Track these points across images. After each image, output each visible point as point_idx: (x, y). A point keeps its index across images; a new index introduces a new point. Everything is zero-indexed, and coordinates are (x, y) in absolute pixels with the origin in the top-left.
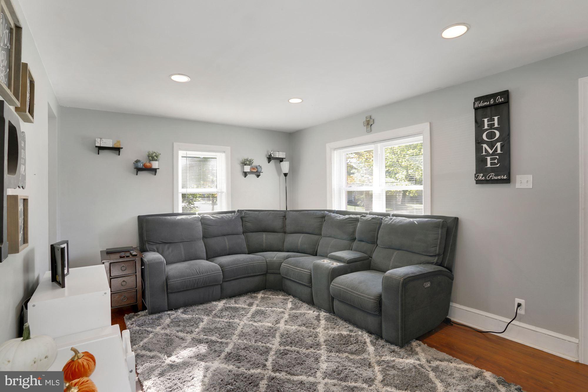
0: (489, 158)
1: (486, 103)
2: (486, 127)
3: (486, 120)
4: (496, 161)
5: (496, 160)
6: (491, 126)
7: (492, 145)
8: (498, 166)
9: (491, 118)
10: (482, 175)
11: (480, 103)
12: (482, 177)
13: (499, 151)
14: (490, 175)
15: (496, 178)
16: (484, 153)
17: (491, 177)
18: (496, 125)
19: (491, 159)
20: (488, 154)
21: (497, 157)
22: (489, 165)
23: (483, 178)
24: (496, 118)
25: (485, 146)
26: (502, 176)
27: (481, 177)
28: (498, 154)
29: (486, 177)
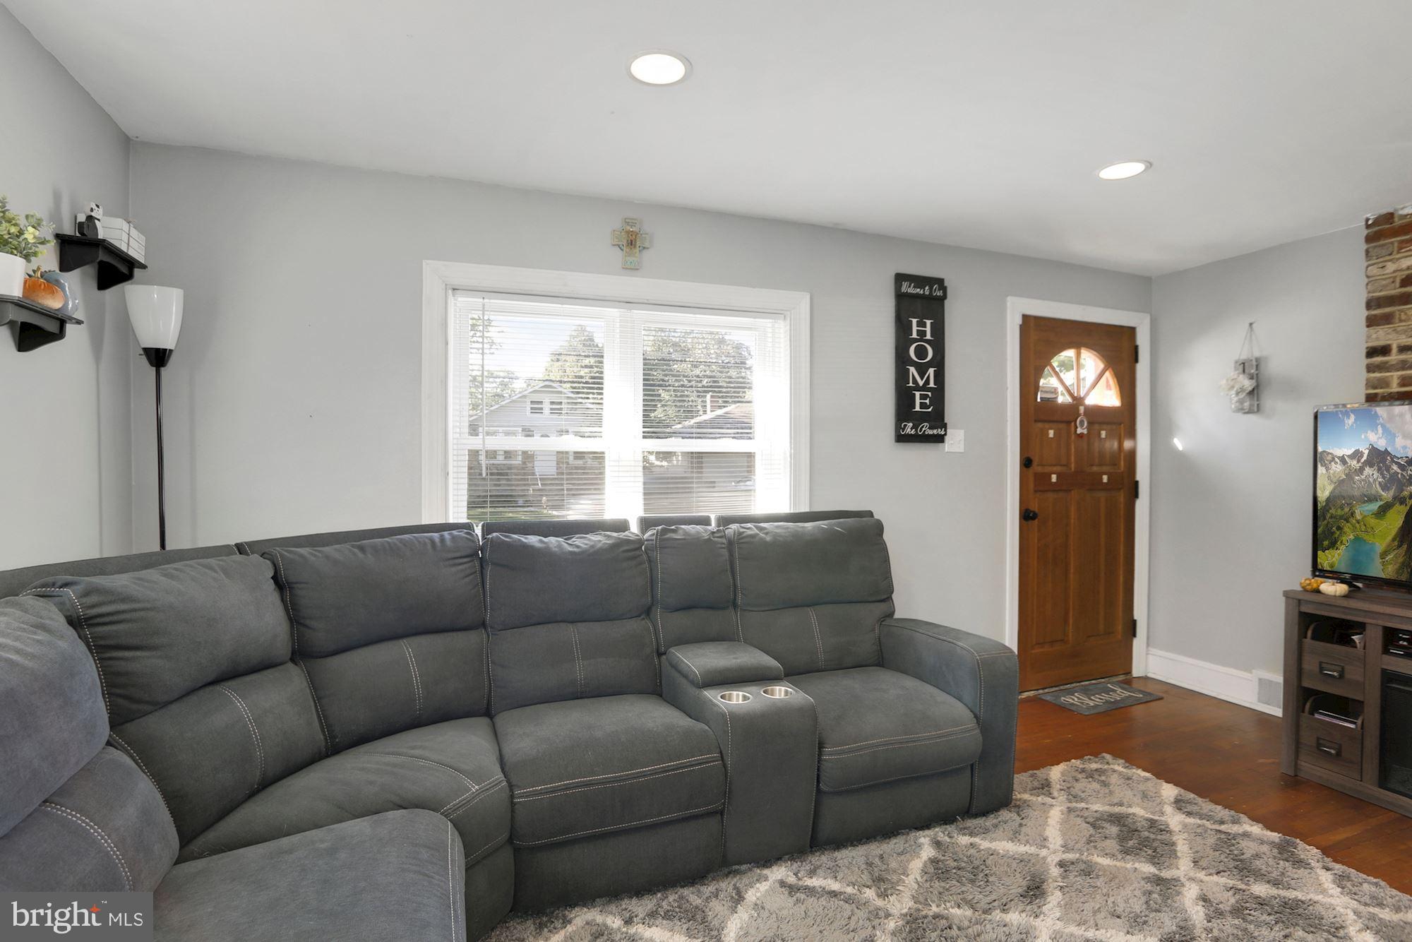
0: (918, 394)
1: (918, 290)
2: (915, 335)
3: (914, 321)
4: (927, 401)
5: (928, 399)
6: (922, 334)
7: (922, 370)
8: (930, 410)
9: (922, 320)
10: (911, 425)
11: (909, 287)
12: (912, 429)
13: (932, 385)
14: (923, 427)
15: (931, 432)
16: (911, 384)
17: (924, 429)
18: (928, 337)
19: (923, 397)
20: (918, 388)
21: (929, 394)
22: (917, 408)
23: (913, 432)
24: (928, 322)
25: (912, 370)
26: (939, 430)
27: (909, 430)
28: (930, 389)
29: (916, 430)
